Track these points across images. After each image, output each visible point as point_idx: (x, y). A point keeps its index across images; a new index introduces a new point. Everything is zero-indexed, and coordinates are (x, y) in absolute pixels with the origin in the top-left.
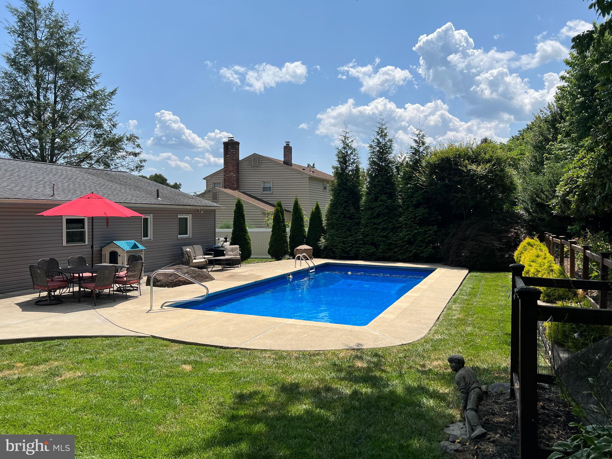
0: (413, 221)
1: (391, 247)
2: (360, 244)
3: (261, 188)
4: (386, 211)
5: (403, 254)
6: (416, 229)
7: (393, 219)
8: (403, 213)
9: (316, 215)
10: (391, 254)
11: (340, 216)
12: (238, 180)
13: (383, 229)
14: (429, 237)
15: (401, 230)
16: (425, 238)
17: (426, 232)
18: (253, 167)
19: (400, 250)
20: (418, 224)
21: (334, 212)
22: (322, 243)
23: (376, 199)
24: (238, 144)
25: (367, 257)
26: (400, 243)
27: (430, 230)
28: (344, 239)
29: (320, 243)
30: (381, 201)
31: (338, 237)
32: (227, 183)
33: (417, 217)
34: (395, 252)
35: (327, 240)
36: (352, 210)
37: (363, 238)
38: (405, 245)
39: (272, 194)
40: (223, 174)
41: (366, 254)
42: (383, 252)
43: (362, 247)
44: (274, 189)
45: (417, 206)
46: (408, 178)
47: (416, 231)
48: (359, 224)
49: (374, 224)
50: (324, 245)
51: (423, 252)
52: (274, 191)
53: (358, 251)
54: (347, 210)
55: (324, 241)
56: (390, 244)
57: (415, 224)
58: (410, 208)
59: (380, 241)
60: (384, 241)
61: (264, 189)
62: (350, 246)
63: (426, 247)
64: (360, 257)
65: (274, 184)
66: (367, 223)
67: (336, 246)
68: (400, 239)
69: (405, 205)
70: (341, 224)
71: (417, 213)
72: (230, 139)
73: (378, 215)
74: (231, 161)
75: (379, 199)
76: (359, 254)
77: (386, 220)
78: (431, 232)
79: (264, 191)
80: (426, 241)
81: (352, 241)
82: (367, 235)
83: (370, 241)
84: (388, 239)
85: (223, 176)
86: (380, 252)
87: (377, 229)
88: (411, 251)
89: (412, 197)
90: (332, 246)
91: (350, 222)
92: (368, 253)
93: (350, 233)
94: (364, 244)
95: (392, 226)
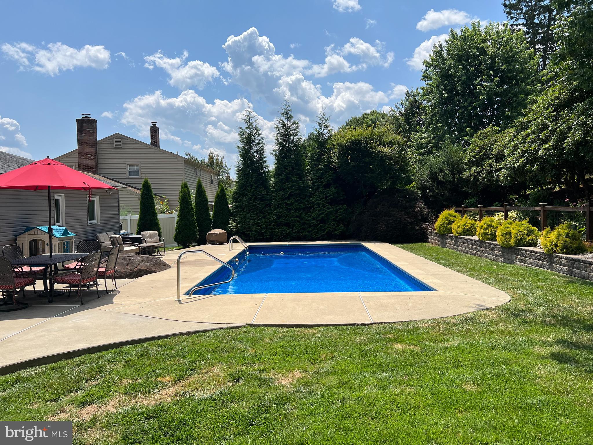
0: (324, 200)
1: (305, 227)
2: (274, 225)
3: (127, 173)
4: (298, 191)
5: (316, 233)
6: (328, 208)
7: (304, 199)
8: (314, 193)
9: (221, 197)
10: (305, 233)
11: (251, 198)
12: (96, 163)
13: (297, 210)
14: (340, 215)
15: (313, 210)
16: (337, 217)
17: (337, 211)
18: (115, 148)
19: (314, 229)
20: (329, 203)
21: (243, 193)
22: (232, 227)
23: (287, 180)
24: (95, 121)
25: (283, 238)
26: (314, 222)
27: (340, 209)
28: (258, 220)
29: (229, 227)
30: (293, 181)
31: (251, 219)
32: (82, 166)
33: (328, 197)
34: (309, 232)
35: (238, 223)
36: (263, 192)
37: (277, 219)
38: (318, 224)
39: (141, 178)
40: (77, 156)
41: (282, 235)
42: (298, 232)
43: (276, 228)
44: (142, 173)
45: (327, 186)
46: (317, 159)
47: (329, 210)
48: (270, 205)
49: (287, 205)
50: (236, 228)
51: (335, 230)
52: (143, 175)
53: (272, 232)
54: (258, 192)
55: (234, 224)
56: (305, 223)
57: (327, 203)
58: (320, 188)
59: (295, 222)
60: (298, 221)
61: (130, 173)
62: (265, 228)
63: (338, 226)
64: (274, 239)
65: (142, 168)
66: (279, 204)
67: (249, 228)
68: (314, 219)
69: (315, 186)
70: (253, 206)
71: (328, 193)
72: (84, 116)
73: (291, 195)
74: (88, 142)
75: (290, 180)
76: (274, 235)
77: (298, 200)
78: (342, 211)
79: (130, 175)
80: (338, 219)
81: (266, 222)
82: (281, 216)
83: (283, 222)
84: (302, 219)
85: (77, 159)
86: (295, 233)
87: (290, 210)
88: (325, 230)
89: (322, 178)
90: (245, 228)
91: (262, 204)
92: (284, 234)
93: (262, 215)
94: (279, 225)
95: (304, 207)
